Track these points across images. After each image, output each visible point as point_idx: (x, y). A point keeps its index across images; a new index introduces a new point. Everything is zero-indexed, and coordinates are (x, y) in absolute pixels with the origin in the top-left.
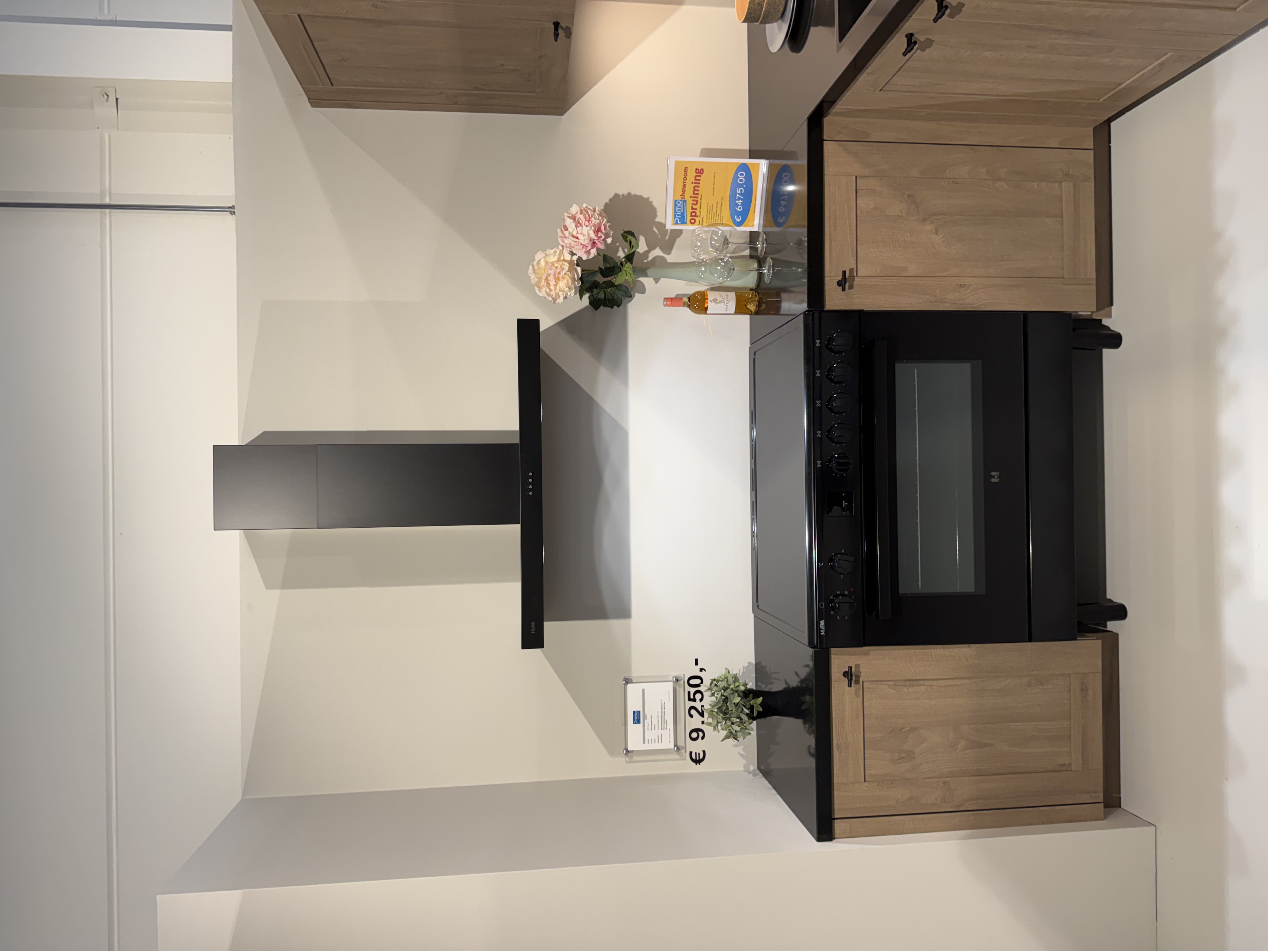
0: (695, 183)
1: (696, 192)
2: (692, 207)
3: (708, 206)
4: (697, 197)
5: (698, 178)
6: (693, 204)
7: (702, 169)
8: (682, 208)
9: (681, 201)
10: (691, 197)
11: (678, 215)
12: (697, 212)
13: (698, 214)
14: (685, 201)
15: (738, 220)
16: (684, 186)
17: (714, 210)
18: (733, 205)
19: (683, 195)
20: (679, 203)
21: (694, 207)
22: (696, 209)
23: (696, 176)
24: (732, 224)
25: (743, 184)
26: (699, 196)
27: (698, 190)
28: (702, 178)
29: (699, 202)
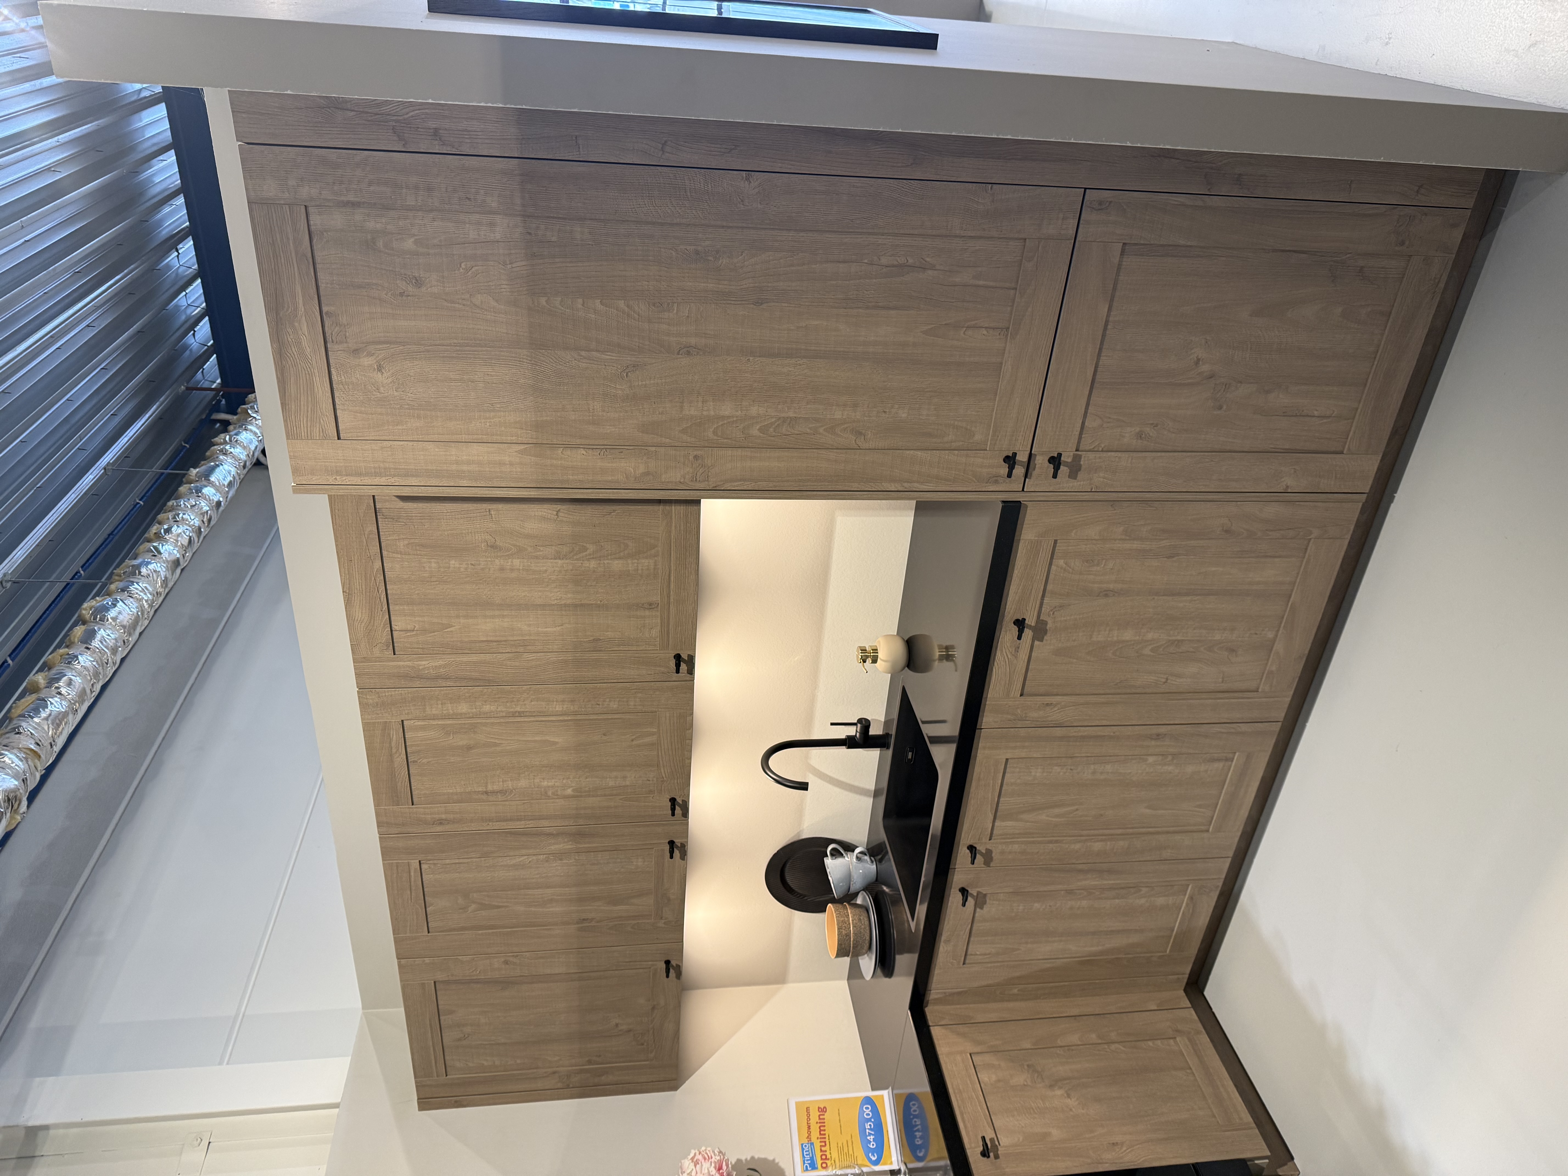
0: (820, 1123)
1: (822, 1132)
2: (821, 1150)
3: (838, 1147)
4: (825, 1138)
5: (821, 1117)
6: (821, 1146)
7: (825, 1107)
8: (810, 1152)
9: (808, 1144)
10: (818, 1138)
11: (807, 1160)
12: (828, 1153)
13: (829, 1156)
14: (812, 1144)
15: (874, 1159)
16: (809, 1127)
17: (846, 1150)
18: (865, 1142)
19: (809, 1137)
20: (806, 1146)
21: (823, 1149)
22: (826, 1151)
23: (819, 1116)
24: (869, 1164)
25: (871, 1118)
26: (827, 1136)
27: (824, 1130)
28: (827, 1116)
29: (827, 1143)
